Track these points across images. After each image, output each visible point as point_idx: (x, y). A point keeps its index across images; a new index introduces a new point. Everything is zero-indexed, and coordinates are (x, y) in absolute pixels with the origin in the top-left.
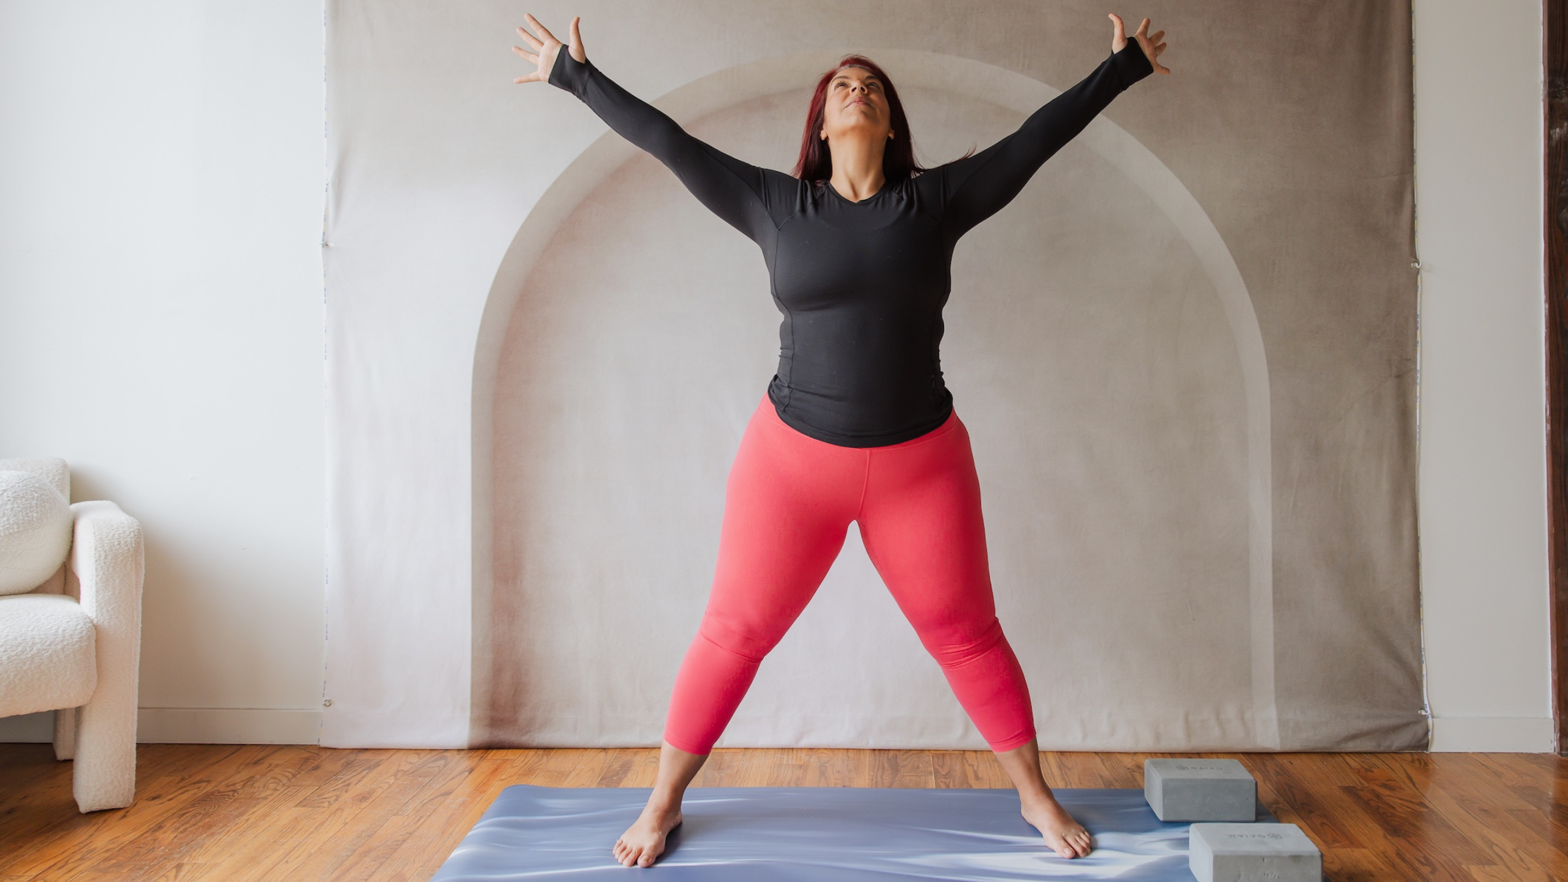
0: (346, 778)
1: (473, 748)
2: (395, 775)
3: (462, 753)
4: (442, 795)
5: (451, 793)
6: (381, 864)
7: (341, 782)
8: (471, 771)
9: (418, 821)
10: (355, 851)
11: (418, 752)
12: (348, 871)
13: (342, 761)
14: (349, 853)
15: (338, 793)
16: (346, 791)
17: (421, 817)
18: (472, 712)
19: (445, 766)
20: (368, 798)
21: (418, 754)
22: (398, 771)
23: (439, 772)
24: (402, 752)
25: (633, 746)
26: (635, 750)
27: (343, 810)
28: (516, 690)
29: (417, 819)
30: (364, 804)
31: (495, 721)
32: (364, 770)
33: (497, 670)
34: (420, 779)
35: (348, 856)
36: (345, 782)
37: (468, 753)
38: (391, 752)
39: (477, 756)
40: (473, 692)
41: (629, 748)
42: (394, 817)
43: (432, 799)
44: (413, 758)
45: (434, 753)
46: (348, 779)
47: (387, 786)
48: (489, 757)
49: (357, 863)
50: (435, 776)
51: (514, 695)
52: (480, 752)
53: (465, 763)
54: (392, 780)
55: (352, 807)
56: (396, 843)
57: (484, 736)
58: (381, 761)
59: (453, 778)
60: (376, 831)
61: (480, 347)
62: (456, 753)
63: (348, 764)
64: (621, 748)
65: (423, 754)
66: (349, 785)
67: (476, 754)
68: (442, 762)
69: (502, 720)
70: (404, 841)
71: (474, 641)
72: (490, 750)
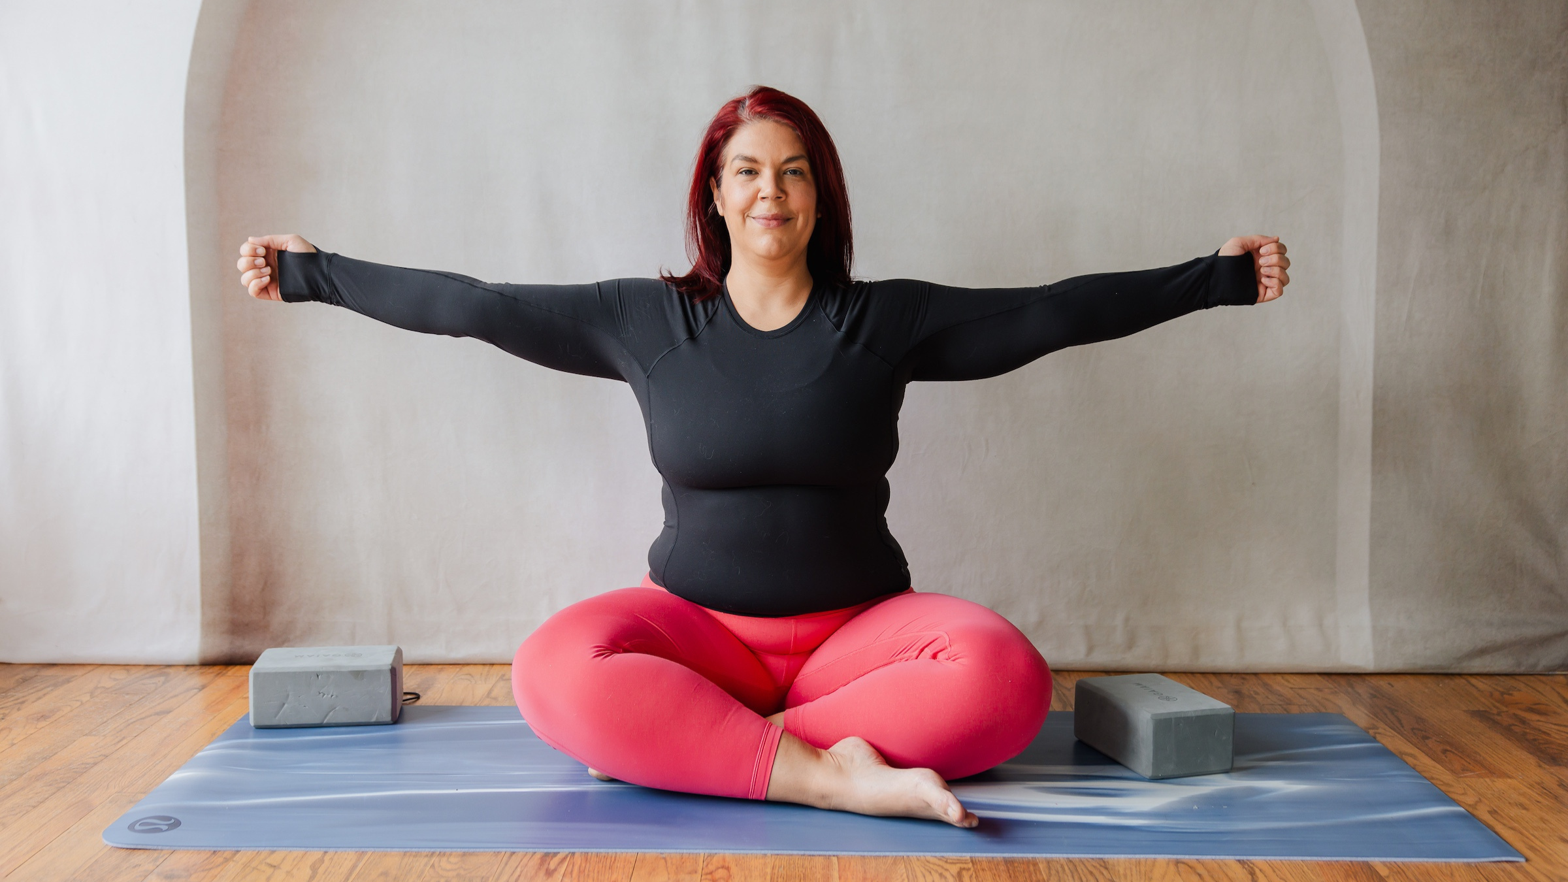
0: (21, 695)
1: (207, 664)
2: (92, 694)
3: (191, 670)
4: (157, 714)
5: (170, 712)
6: (59, 789)
7: (12, 699)
8: (203, 687)
9: (119, 742)
10: (22, 775)
11: (127, 667)
12: (9, 797)
13: (17, 678)
14: (14, 777)
15: (7, 712)
16: (19, 709)
17: (124, 738)
18: (203, 614)
19: (164, 683)
20: (49, 717)
21: (128, 670)
22: (96, 688)
23: (156, 689)
24: (105, 667)
25: (437, 661)
26: (440, 667)
27: (11, 730)
28: (266, 583)
29: (117, 740)
30: (43, 724)
31: (237, 628)
32: (48, 687)
33: (237, 556)
34: (127, 697)
35: (12, 781)
36: (17, 699)
37: (200, 669)
38: (90, 668)
39: (212, 673)
40: (203, 585)
41: (432, 664)
42: (85, 737)
43: (143, 718)
44: (120, 675)
45: (151, 669)
46: (24, 697)
47: (79, 703)
48: (230, 673)
49: (23, 789)
50: (149, 694)
51: (263, 590)
52: (216, 669)
53: (195, 679)
54: (86, 698)
55: (24, 727)
56: (83, 766)
57: (221, 646)
58: (73, 677)
59: (175, 696)
60: (56, 753)
61: (193, 78)
62: (182, 669)
63: (24, 680)
64: (420, 665)
65: (134, 670)
66: (23, 702)
67: (211, 670)
68: (162, 679)
69: (247, 625)
70: (95, 764)
71: (202, 513)
72: (232, 667)
